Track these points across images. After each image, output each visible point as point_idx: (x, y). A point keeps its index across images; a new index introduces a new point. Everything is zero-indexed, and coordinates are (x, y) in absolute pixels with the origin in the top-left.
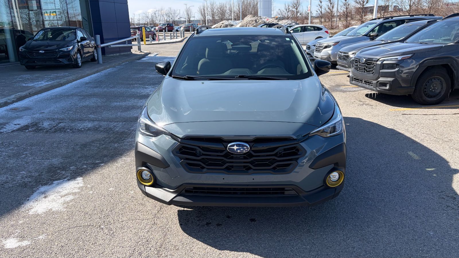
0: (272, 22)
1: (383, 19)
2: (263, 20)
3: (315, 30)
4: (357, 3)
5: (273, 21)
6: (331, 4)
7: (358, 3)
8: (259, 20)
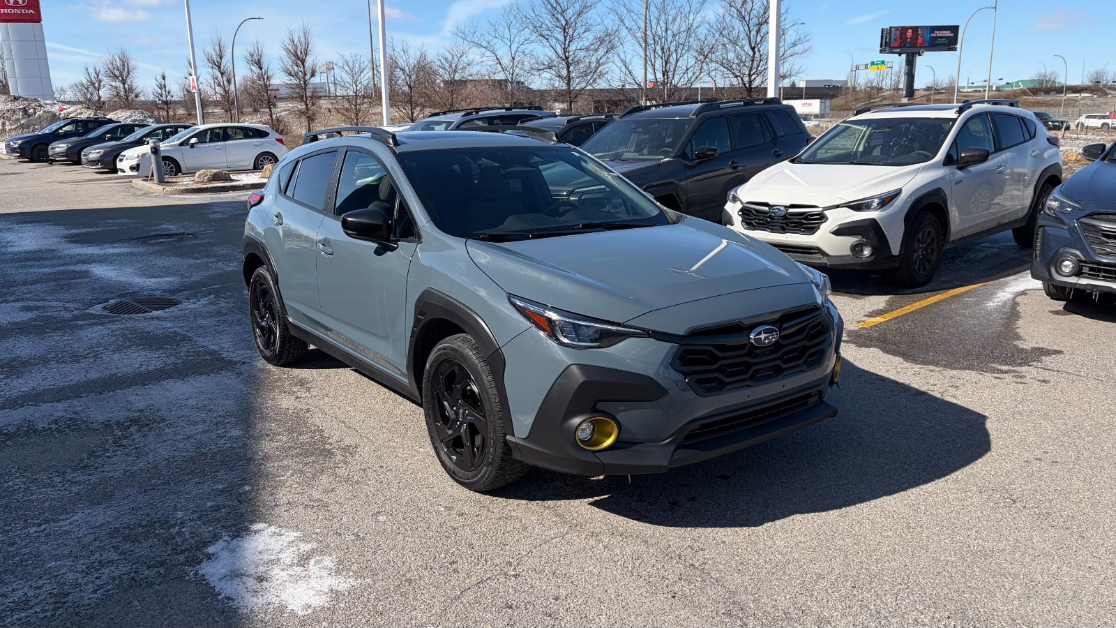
0: (79, 116)
1: (463, 113)
2: (48, 108)
3: (247, 136)
4: (290, 74)
5: (81, 114)
6: (222, 74)
7: (293, 76)
8: (35, 109)
